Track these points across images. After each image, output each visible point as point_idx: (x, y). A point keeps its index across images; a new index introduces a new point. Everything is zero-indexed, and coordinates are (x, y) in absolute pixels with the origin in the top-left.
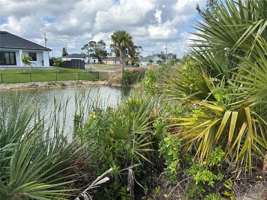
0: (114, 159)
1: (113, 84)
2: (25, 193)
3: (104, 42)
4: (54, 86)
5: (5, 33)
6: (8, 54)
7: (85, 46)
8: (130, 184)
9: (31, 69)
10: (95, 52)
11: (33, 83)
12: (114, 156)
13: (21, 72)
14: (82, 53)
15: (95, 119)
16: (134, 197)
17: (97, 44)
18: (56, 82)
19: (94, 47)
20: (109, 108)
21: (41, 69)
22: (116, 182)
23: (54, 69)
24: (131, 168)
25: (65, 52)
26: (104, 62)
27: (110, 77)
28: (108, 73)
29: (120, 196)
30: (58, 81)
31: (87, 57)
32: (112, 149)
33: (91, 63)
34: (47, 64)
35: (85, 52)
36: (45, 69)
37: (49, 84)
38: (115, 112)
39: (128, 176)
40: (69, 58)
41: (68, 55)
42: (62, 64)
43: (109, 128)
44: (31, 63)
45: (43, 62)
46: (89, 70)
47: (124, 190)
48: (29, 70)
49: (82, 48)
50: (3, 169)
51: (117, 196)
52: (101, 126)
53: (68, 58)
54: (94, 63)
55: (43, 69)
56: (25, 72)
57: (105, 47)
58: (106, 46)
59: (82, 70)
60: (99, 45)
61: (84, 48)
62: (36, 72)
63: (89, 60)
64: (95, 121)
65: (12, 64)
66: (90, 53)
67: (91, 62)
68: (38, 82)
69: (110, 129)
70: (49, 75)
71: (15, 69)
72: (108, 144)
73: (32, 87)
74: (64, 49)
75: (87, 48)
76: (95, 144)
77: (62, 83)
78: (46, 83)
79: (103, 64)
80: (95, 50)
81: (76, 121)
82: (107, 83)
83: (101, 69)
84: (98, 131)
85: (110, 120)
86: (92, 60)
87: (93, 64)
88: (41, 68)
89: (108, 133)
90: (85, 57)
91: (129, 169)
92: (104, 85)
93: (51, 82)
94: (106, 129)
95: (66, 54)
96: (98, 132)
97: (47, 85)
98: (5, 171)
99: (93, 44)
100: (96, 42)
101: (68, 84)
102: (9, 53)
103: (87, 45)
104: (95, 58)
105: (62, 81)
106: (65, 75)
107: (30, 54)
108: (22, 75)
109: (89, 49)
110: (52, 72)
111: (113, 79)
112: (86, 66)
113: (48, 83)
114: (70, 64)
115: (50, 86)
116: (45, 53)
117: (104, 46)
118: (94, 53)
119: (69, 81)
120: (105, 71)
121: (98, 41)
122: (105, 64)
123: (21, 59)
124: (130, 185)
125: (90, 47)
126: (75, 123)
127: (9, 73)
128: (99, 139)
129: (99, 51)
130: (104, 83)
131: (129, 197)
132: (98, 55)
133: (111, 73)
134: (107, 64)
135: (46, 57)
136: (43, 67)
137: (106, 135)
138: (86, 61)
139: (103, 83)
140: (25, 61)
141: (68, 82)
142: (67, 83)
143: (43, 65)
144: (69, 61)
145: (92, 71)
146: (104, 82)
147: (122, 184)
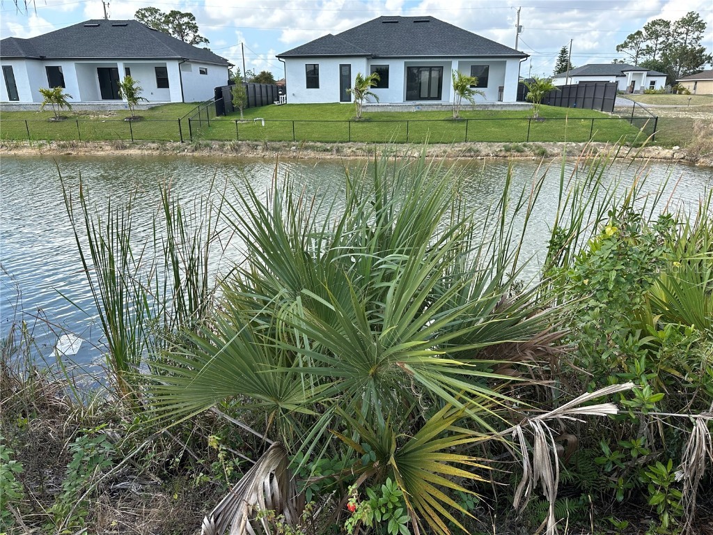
0: (648, 371)
1: (702, 160)
2: (406, 366)
3: (699, 19)
4: (519, 154)
5: (428, 21)
6: (427, 73)
7: (631, 37)
8: (688, 463)
9: (471, 109)
10: (660, 55)
11: (469, 144)
12: (652, 366)
13: (448, 116)
14: (616, 60)
15: (609, 239)
16: (693, 508)
17: (672, 28)
18: (525, 146)
19: (661, 40)
20: (666, 220)
21: (494, 109)
22: (641, 441)
23: (527, 109)
24: (705, 420)
25: (564, 61)
26: (685, 85)
27: (697, 136)
28: (691, 121)
29: (646, 485)
30: (531, 143)
31: (630, 73)
32: (647, 343)
33: (637, 92)
34: (510, 95)
35: (627, 56)
36: (504, 109)
37: (508, 150)
38: (685, 234)
39: (688, 438)
40: (573, 78)
41: (572, 69)
42: (550, 96)
43: (650, 280)
44: (473, 93)
45: (501, 89)
46: (626, 112)
47: (664, 475)
48: (465, 111)
49: (618, 47)
50: (374, 306)
51: (635, 481)
52: (626, 264)
53: (569, 79)
54: (651, 91)
55: (499, 109)
56: (457, 117)
57: (702, 35)
58: (705, 30)
59: (604, 112)
60: (679, 31)
61: (625, 45)
62: (482, 118)
63: (634, 82)
64: (609, 244)
65: (431, 96)
66: (642, 60)
67: (639, 89)
68: (482, 141)
69: (654, 283)
70: (511, 125)
71: (435, 109)
72: (637, 327)
73: (466, 156)
74: (564, 52)
75: (636, 44)
76: (597, 310)
77: (539, 147)
78: (498, 146)
79: (680, 93)
80: (660, 50)
81: (555, 246)
82: (682, 156)
83: (669, 109)
84: (613, 275)
85: (661, 255)
86: (644, 82)
87: (646, 93)
88: (493, 106)
89: (644, 293)
90: (622, 72)
91: (696, 418)
92: (669, 161)
93: (512, 145)
94: (641, 281)
95: (566, 66)
96: (613, 278)
97: (501, 151)
98: (378, 312)
99: (658, 28)
100: (672, 23)
101: (556, 151)
102: (430, 69)
103: (639, 33)
104: (658, 73)
105: (540, 143)
106: (554, 125)
107: (474, 69)
108: (449, 125)
109: (643, 46)
110: (521, 117)
111: (709, 141)
112: (619, 101)
113: (504, 147)
114: (573, 95)
115: (508, 154)
116: (511, 65)
117: (697, 33)
118: (657, 58)
119: (560, 143)
120: (682, 115)
121: (679, 19)
122: (688, 93)
123: (452, 83)
124: (687, 467)
125: (649, 39)
126: (552, 249)
127: (423, 118)
128: (611, 299)
129: (676, 50)
130: (669, 155)
131: (676, 499)
132: (669, 63)
133: (704, 121)
134: (694, 94)
135: (512, 76)
136: (500, 103)
137: (638, 300)
138: (624, 84)
139: (667, 153)
140: (461, 89)
141: (558, 147)
142: (554, 148)
143: (500, 100)
144: (571, 85)
145: (638, 115)
146: (671, 151)
147: (661, 456)
